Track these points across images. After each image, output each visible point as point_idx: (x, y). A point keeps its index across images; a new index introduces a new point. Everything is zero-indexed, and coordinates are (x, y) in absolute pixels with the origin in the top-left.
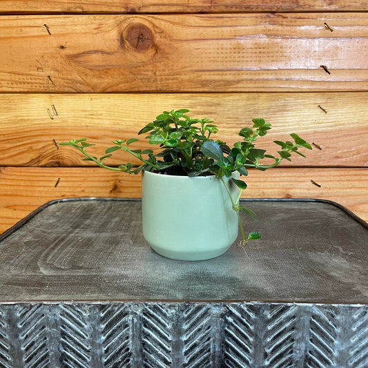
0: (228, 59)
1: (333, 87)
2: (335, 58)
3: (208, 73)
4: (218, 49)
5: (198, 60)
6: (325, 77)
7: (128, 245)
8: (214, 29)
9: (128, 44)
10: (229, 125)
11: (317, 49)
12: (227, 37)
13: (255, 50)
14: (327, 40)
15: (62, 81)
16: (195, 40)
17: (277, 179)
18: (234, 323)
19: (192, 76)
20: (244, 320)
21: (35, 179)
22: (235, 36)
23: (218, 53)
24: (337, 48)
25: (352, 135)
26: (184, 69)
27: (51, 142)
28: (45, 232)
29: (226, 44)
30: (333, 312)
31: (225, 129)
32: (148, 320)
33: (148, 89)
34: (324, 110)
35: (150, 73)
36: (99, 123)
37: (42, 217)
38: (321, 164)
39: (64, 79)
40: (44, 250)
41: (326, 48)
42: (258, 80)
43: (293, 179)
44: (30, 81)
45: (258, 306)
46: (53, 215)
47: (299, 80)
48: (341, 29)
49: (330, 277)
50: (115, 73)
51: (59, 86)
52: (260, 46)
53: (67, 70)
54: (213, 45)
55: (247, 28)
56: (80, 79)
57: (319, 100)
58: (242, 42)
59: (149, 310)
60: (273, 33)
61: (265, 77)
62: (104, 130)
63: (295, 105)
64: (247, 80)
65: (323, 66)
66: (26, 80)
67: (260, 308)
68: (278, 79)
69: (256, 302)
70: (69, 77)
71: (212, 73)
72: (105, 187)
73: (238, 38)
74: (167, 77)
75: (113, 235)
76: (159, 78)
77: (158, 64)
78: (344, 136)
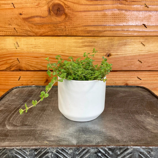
0: (100, 21)
1: (148, 34)
2: (149, 21)
3: (90, 27)
4: (95, 16)
5: (86, 21)
6: (145, 29)
7: (49, 111)
8: (94, 6)
9: (52, 13)
10: (100, 52)
11: (141, 16)
12: (99, 10)
13: (112, 17)
14: (145, 12)
15: (21, 31)
16: (84, 11)
17: (122, 76)
18: (101, 156)
19: (83, 28)
20: (106, 155)
21: (9, 77)
22: (103, 9)
23: (95, 18)
24: (150, 16)
25: (156, 56)
26: (79, 25)
27: (16, 60)
28: (10, 104)
29: (99, 13)
30: (150, 151)
31: (98, 54)
32: (59, 155)
33: (62, 34)
34: (144, 45)
35: (63, 27)
36: (39, 51)
37: (9, 96)
38: (142, 69)
39: (22, 29)
40: (9, 115)
41: (145, 15)
42: (113, 30)
43: (129, 76)
44: (5, 30)
45: (114, 148)
46: (14, 95)
47: (132, 31)
48: (152, 7)
49: (147, 129)
50: (47, 27)
51: (20, 32)
52: (115, 14)
53: (23, 25)
54: (93, 13)
55: (109, 6)
56: (30, 29)
57: (142, 40)
58: (106, 12)
59: (60, 151)
60: (121, 8)
61: (117, 29)
62: (41, 54)
63: (130, 42)
64: (108, 30)
65: (144, 24)
66: (3, 30)
67: (114, 149)
68: (123, 30)
69: (112, 146)
70: (24, 28)
71: (92, 27)
72: (42, 81)
73: (105, 10)
74: (71, 29)
75: (43, 106)
76: (67, 29)
77: (67, 23)
78: (153, 57)
